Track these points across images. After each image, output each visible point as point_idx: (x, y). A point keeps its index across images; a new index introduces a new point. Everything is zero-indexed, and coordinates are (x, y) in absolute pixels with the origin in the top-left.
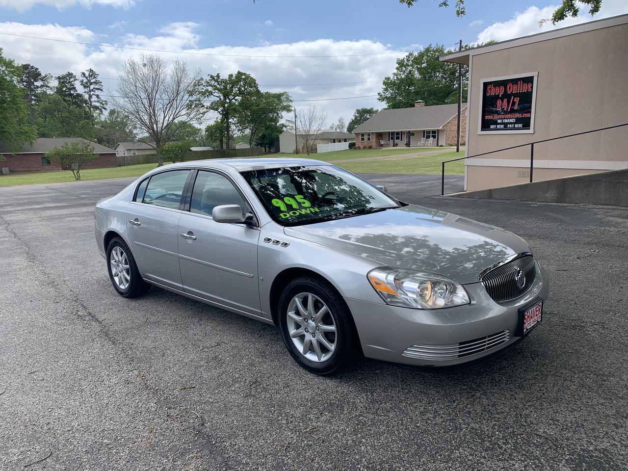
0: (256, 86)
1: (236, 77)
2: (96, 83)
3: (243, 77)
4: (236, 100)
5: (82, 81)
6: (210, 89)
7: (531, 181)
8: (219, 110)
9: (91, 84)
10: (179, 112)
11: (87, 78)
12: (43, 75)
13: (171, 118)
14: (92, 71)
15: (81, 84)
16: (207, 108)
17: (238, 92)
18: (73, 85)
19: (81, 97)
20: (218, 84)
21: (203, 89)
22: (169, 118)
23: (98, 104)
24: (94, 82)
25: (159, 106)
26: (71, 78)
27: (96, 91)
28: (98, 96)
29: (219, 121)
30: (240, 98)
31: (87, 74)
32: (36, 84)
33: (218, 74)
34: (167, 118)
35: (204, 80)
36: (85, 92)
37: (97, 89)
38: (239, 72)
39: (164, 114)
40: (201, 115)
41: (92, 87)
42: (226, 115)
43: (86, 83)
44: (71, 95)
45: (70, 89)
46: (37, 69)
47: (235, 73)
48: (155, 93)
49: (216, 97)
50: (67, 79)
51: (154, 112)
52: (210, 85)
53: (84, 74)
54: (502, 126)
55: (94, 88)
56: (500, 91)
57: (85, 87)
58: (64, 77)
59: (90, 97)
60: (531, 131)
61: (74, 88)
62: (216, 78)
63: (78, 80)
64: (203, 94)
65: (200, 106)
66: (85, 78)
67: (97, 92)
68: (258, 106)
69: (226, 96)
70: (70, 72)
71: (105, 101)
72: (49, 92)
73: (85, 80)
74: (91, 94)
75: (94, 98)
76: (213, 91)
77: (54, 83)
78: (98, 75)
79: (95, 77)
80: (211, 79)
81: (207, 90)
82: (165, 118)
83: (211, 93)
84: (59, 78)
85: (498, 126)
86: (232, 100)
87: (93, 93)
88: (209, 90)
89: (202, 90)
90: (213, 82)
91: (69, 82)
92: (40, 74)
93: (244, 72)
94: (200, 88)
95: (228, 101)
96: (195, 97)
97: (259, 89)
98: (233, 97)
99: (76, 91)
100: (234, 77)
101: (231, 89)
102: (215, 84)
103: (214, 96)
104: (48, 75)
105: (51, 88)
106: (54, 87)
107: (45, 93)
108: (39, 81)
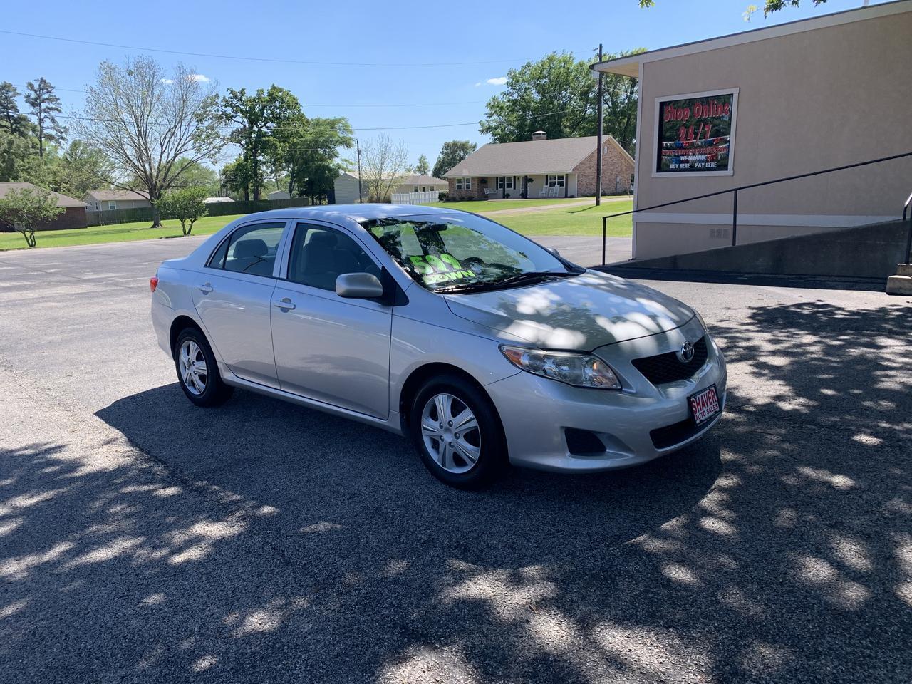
0: (298, 108)
1: (270, 95)
2: (50, 100)
3: (279, 94)
4: (267, 127)
5: (28, 97)
7: (734, 244)
8: (243, 142)
9: (43, 101)
10: (184, 144)
11: (36, 91)
13: (172, 155)
14: (45, 81)
15: (26, 101)
16: (224, 139)
17: (271, 116)
18: (11, 103)
19: (24, 120)
20: (243, 104)
21: (218, 111)
22: (169, 154)
23: (53, 132)
24: (47, 99)
25: (153, 136)
26: (9, 91)
27: (51, 112)
28: (53, 120)
29: (242, 159)
30: (274, 124)
31: (36, 87)
33: (243, 90)
34: (166, 154)
35: (221, 98)
36: (33, 113)
37: (51, 109)
38: (273, 87)
39: (162, 148)
40: (216, 150)
41: (43, 105)
42: (253, 150)
43: (36, 100)
44: (9, 117)
45: (8, 108)
47: (267, 88)
48: (146, 116)
49: (239, 122)
51: (146, 143)
52: (230, 106)
53: (31, 85)
54: (687, 166)
55: (47, 108)
56: (685, 116)
57: (33, 105)
59: (41, 121)
60: (729, 172)
61: (13, 107)
62: (239, 94)
63: (20, 94)
64: (219, 118)
65: (214, 136)
66: (33, 93)
67: (53, 114)
68: (301, 137)
69: (252, 123)
70: (8, 82)
71: (65, 127)
73: (33, 95)
74: (42, 117)
75: (47, 123)
76: (235, 115)
78: (54, 87)
79: (48, 91)
80: (231, 95)
81: (224, 113)
82: (162, 153)
83: (230, 118)
85: (682, 166)
86: (262, 127)
87: (45, 114)
88: (228, 113)
89: (217, 113)
90: (234, 102)
91: (6, 98)
93: (280, 87)
94: (213, 110)
95: (256, 129)
96: (206, 124)
97: (302, 112)
98: (263, 123)
99: (18, 111)
100: (266, 94)
101: (262, 111)
102: (238, 104)
103: (235, 121)
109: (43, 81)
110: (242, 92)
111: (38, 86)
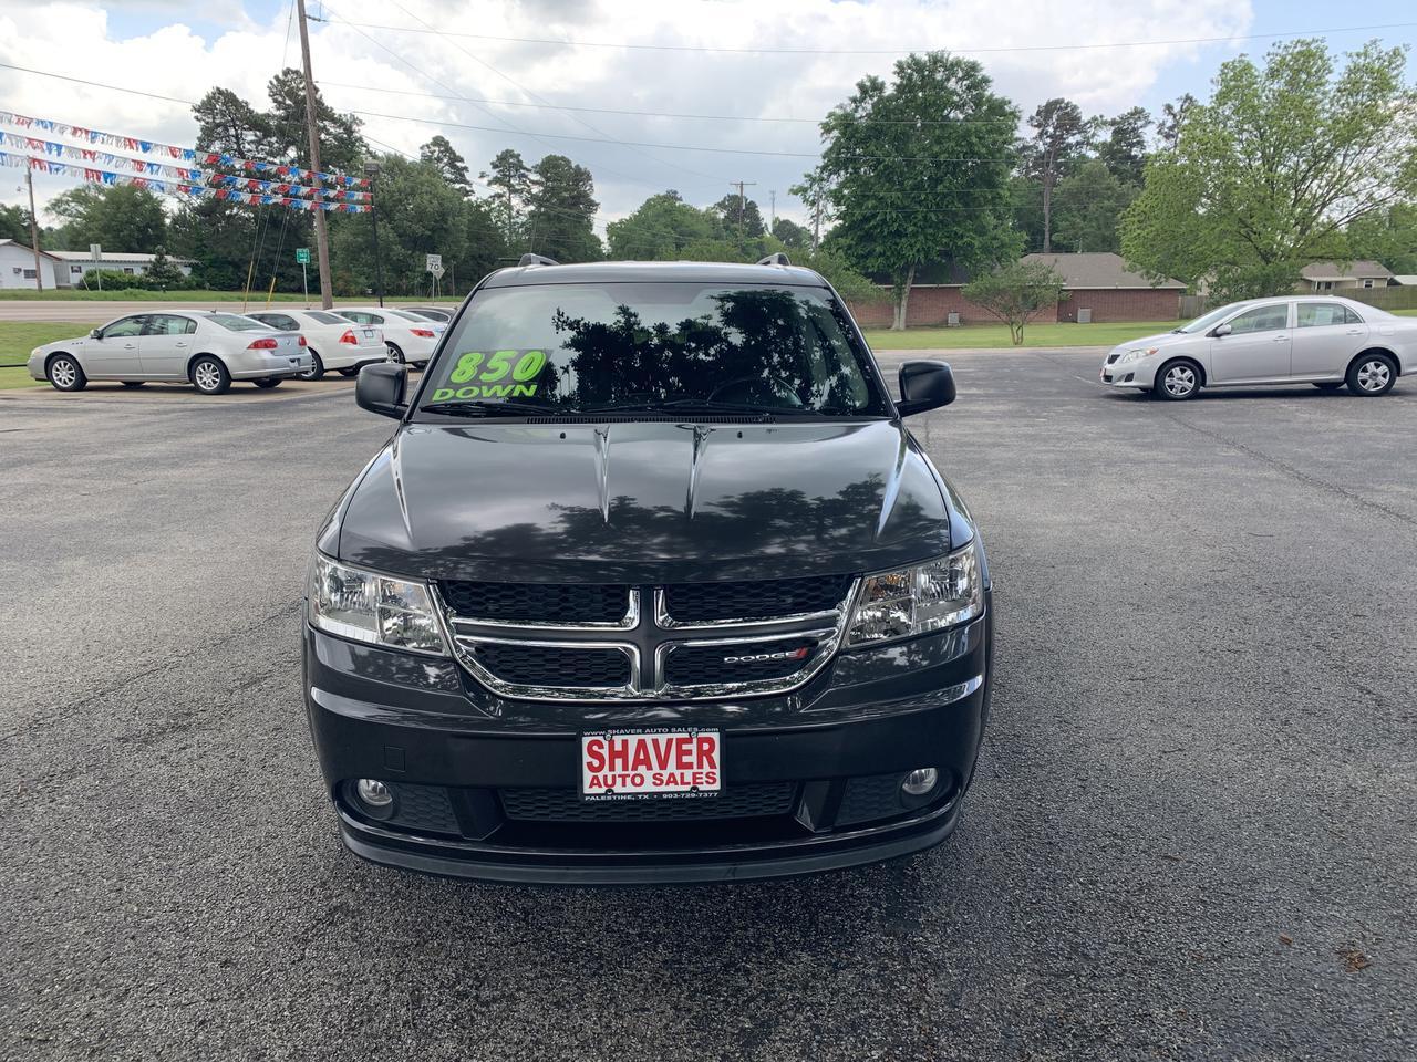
5: (1162, 125)
9: (1182, 130)
11: (1175, 116)
12: (1085, 118)
14: (1191, 99)
15: (1159, 132)
18: (1138, 136)
26: (1139, 119)
31: (1176, 109)
32: (1071, 140)
36: (1163, 150)
43: (1171, 128)
44: (1130, 158)
45: (1133, 145)
46: (1075, 107)
50: (1130, 124)
53: (1169, 108)
57: (1167, 137)
58: (1124, 119)
61: (1140, 144)
63: (1153, 122)
66: (1170, 119)
70: (1140, 107)
72: (1092, 154)
73: (1170, 123)
77: (1105, 136)
78: (1201, 107)
79: (1194, 114)
84: (1113, 123)
91: (1134, 129)
92: (1079, 119)
99: (1143, 148)
104: (1095, 119)
105: (1096, 148)
106: (1104, 144)
107: (1083, 158)
108: (1074, 134)
109: (1188, 98)
111: (1179, 108)
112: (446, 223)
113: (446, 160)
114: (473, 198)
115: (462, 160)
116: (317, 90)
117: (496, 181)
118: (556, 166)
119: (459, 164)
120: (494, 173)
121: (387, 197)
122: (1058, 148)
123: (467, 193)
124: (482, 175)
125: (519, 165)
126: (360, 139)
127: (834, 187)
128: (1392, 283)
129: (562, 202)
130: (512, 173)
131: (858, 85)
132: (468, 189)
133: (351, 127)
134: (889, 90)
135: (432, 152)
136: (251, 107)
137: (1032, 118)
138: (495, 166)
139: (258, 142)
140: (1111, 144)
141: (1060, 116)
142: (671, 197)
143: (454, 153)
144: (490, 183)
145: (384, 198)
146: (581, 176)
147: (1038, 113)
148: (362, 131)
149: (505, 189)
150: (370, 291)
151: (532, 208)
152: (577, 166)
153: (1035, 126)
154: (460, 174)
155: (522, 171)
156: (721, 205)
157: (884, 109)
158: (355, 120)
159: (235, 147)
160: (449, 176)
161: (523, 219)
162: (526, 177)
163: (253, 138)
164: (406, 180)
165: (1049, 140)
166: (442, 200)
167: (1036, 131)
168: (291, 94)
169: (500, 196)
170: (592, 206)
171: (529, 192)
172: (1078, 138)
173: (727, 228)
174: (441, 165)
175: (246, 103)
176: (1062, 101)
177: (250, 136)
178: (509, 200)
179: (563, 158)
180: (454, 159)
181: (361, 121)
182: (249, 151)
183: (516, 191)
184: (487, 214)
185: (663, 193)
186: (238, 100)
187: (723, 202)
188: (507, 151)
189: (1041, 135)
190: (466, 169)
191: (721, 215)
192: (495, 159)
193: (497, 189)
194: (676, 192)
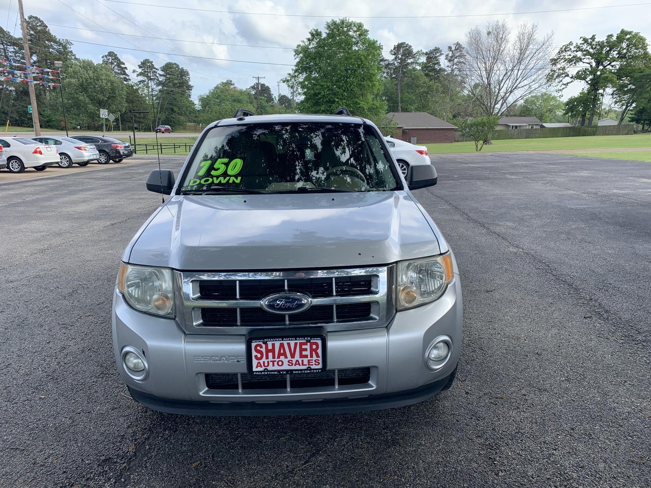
0: (644, 47)
1: (618, 37)
2: (460, 56)
3: (628, 36)
4: (612, 66)
5: (447, 56)
6: (579, 54)
8: (588, 79)
9: (456, 58)
12: (415, 51)
15: (446, 59)
16: (571, 78)
17: (617, 56)
18: (437, 60)
19: (443, 71)
20: (592, 48)
21: (570, 55)
26: (438, 53)
27: (459, 64)
28: (460, 70)
29: (586, 92)
30: (618, 63)
31: (453, 48)
32: (409, 61)
33: (593, 36)
35: (574, 45)
36: (448, 66)
37: (460, 62)
38: (622, 31)
40: (564, 86)
41: (456, 61)
42: (596, 84)
43: (451, 57)
44: (434, 70)
45: (435, 64)
46: (410, 46)
47: (617, 32)
49: (587, 63)
50: (434, 54)
52: (581, 50)
53: (450, 48)
55: (458, 62)
57: (450, 61)
58: (431, 52)
59: (452, 70)
61: (438, 63)
62: (590, 40)
63: (443, 54)
64: (570, 61)
65: (564, 75)
66: (451, 53)
67: (460, 66)
68: (642, 72)
69: (599, 63)
70: (438, 47)
72: (418, 68)
73: (450, 55)
74: (454, 68)
75: (456, 72)
76: (583, 57)
77: (423, 59)
78: (464, 48)
79: (461, 51)
80: (583, 42)
81: (575, 57)
83: (580, 60)
84: (426, 54)
86: (606, 66)
87: (456, 66)
88: (578, 56)
89: (569, 57)
90: (585, 47)
91: (435, 57)
92: (412, 52)
93: (629, 30)
94: (567, 55)
95: (601, 67)
96: (559, 66)
97: (648, 50)
98: (609, 63)
99: (440, 65)
100: (614, 38)
101: (608, 53)
102: (588, 48)
103: (584, 63)
104: (418, 52)
105: (419, 64)
106: (423, 63)
107: (414, 69)
108: (410, 59)
109: (458, 44)
110: (593, 38)
112: (115, 94)
113: (115, 64)
114: (130, 82)
115: (124, 64)
116: (47, 27)
117: (141, 74)
118: (171, 68)
119: (122, 66)
120: (140, 70)
121: (84, 81)
122: (403, 65)
123: (126, 80)
124: (134, 71)
125: (152, 67)
126: (71, 52)
127: (301, 80)
128: (542, 127)
129: (174, 85)
130: (149, 70)
131: (310, 33)
132: (127, 78)
133: (65, 45)
134: (324, 36)
135: (109, 59)
136: (11, 34)
137: (392, 51)
138: (140, 67)
139: (16, 52)
140: (426, 63)
141: (403, 50)
142: (229, 83)
143: (120, 60)
144: (138, 75)
145: (83, 81)
146: (183, 73)
147: (394, 48)
148: (72, 48)
149: (146, 78)
150: (79, 127)
151: (160, 87)
152: (182, 68)
153: (393, 54)
154: (123, 71)
155: (154, 70)
156: (253, 87)
157: (322, 44)
158: (68, 42)
159: (3, 54)
160: (117, 71)
161: (155, 93)
162: (156, 72)
163: (13, 50)
164: (94, 72)
165: (399, 61)
166: (112, 83)
167: (393, 57)
168: (33, 28)
169: (144, 81)
170: (189, 88)
171: (158, 80)
172: (412, 60)
173: (256, 98)
174: (113, 66)
175: (8, 32)
176: (404, 43)
177: (11, 49)
178: (148, 84)
179: (175, 64)
180: (120, 63)
181: (71, 43)
182: (11, 56)
183: (151, 79)
184: (137, 90)
185: (225, 81)
186: (4, 31)
187: (254, 86)
188: (146, 60)
189: (396, 58)
190: (126, 68)
191: (253, 93)
192: (140, 64)
193: (141, 78)
194: (231, 81)
